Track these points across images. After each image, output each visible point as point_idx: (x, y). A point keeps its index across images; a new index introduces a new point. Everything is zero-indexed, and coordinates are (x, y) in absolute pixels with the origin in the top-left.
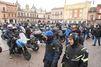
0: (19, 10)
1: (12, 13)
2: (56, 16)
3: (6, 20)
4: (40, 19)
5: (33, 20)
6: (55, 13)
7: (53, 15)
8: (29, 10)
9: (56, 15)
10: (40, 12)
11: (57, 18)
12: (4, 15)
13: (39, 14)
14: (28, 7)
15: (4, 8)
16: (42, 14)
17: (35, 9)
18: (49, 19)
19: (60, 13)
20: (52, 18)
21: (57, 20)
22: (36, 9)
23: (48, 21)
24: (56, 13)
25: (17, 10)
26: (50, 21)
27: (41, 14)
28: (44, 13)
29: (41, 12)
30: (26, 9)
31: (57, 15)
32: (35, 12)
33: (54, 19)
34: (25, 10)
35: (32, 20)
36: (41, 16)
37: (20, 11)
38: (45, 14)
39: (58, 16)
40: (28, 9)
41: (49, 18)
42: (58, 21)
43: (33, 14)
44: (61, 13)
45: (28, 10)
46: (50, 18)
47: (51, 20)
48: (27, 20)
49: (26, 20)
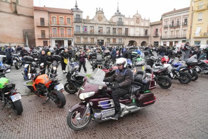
0: (79, 20)
1: (60, 28)
2: (173, 30)
3: (47, 41)
4: (133, 37)
5: (114, 40)
6: (169, 23)
7: (166, 28)
8: (104, 20)
9: (172, 27)
10: (132, 23)
11: (175, 34)
12: (43, 33)
13: (132, 26)
14: (101, 15)
15: (42, 20)
16: (140, 27)
17: (119, 17)
18: (158, 37)
19: (182, 21)
20: (164, 35)
21: (174, 39)
22: (122, 17)
23: (155, 42)
24: (173, 22)
25: (74, 20)
26: (158, 42)
27: (137, 26)
28: (147, 24)
29: (138, 22)
30: (95, 19)
31: (175, 28)
32: (121, 24)
33: (168, 37)
34: (93, 20)
35: (111, 40)
36: (137, 32)
37: (80, 22)
38: (147, 27)
39: (178, 29)
40: (100, 18)
41: (156, 36)
42: (177, 40)
43: (115, 27)
44: (186, 20)
45: (99, 20)
46: (159, 34)
47: (161, 39)
48: (98, 40)
49: (96, 41)
